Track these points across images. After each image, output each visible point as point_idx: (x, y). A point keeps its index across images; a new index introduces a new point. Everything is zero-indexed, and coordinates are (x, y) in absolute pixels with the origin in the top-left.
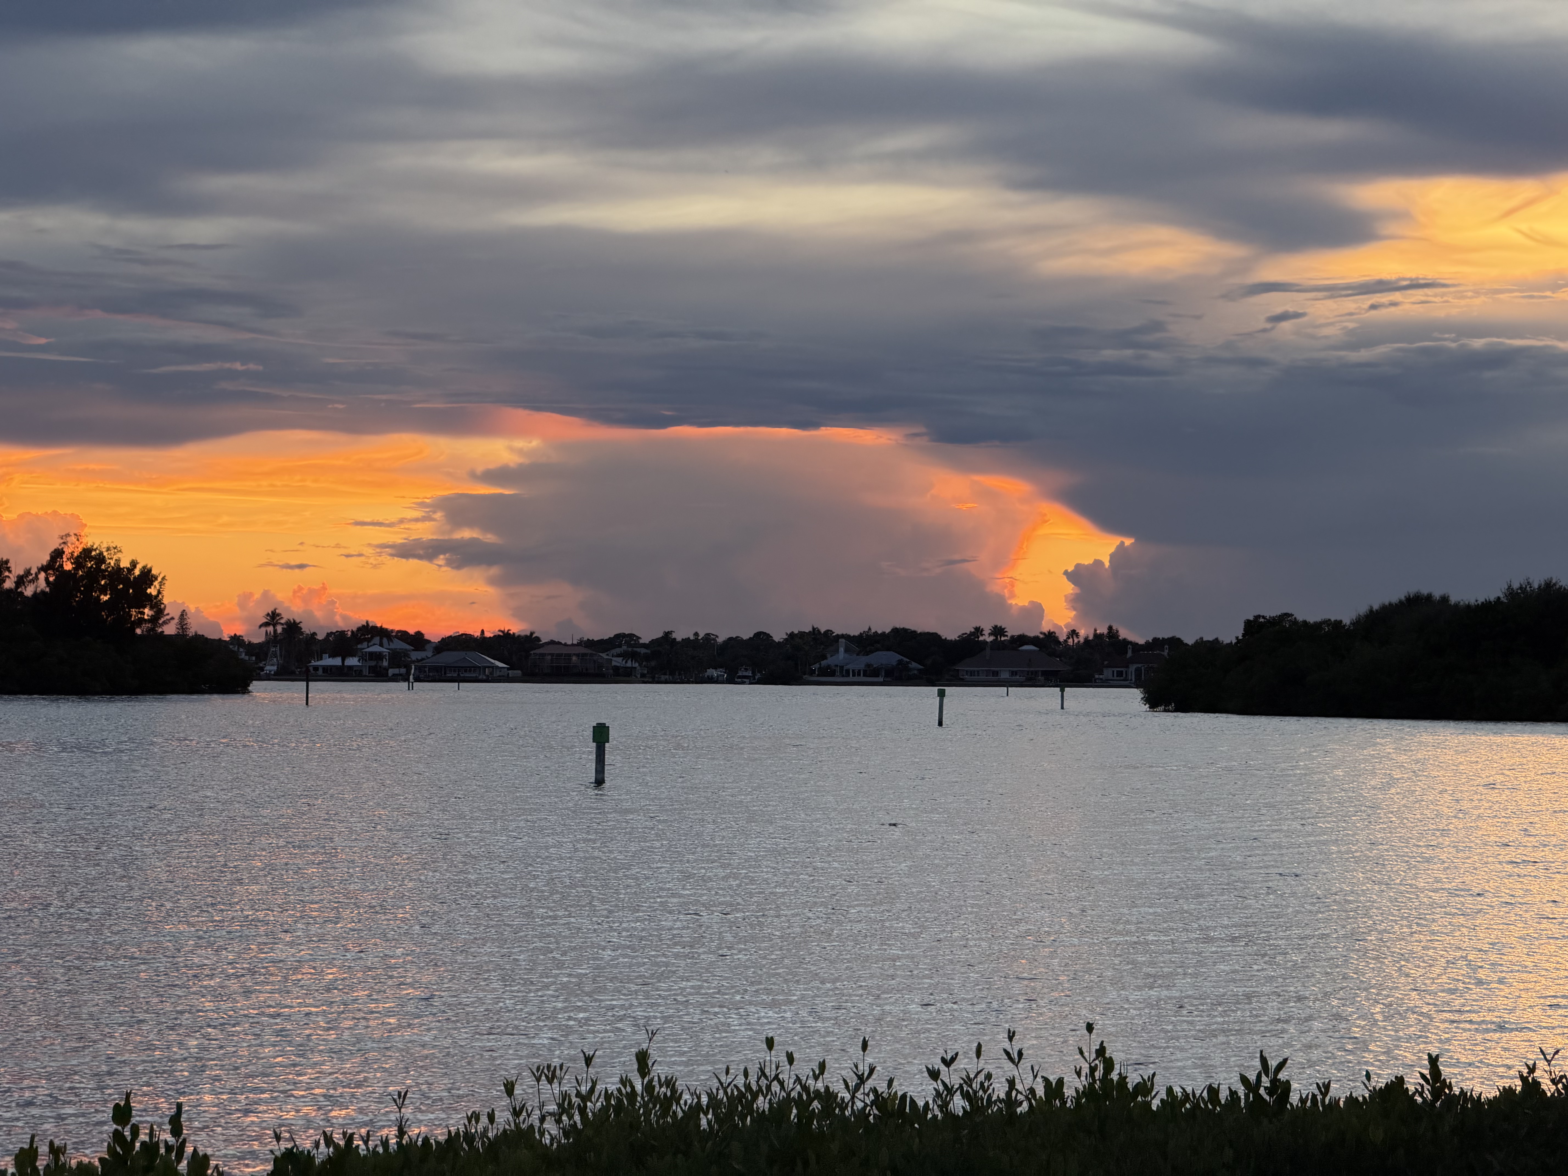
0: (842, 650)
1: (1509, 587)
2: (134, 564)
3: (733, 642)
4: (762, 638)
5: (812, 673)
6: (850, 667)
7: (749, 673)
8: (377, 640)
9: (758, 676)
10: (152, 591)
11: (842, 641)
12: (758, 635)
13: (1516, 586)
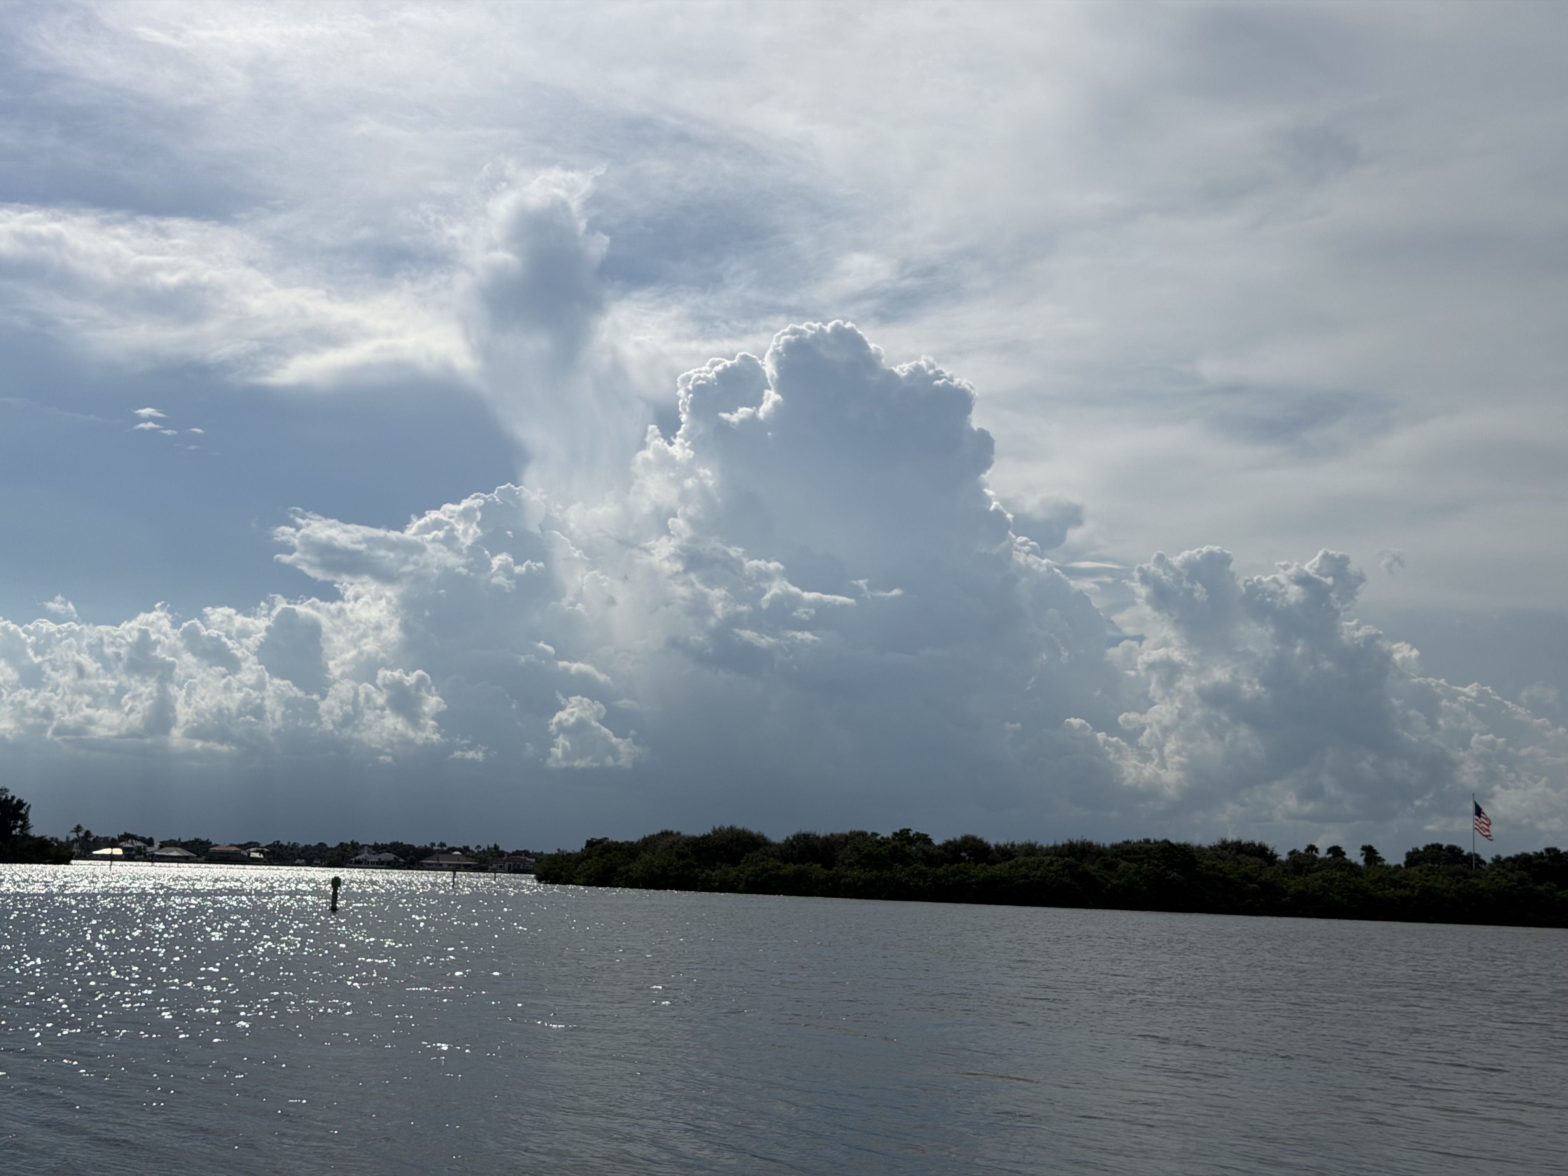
0: (366, 851)
1: (714, 828)
2: (13, 798)
3: (307, 847)
4: (322, 845)
5: (351, 862)
6: (370, 860)
7: (319, 862)
8: (130, 841)
9: (323, 864)
10: (23, 812)
11: (366, 847)
12: (320, 844)
13: (717, 828)
